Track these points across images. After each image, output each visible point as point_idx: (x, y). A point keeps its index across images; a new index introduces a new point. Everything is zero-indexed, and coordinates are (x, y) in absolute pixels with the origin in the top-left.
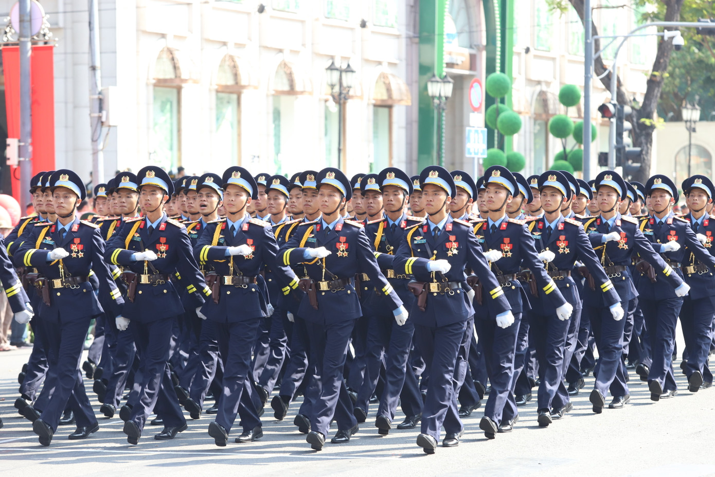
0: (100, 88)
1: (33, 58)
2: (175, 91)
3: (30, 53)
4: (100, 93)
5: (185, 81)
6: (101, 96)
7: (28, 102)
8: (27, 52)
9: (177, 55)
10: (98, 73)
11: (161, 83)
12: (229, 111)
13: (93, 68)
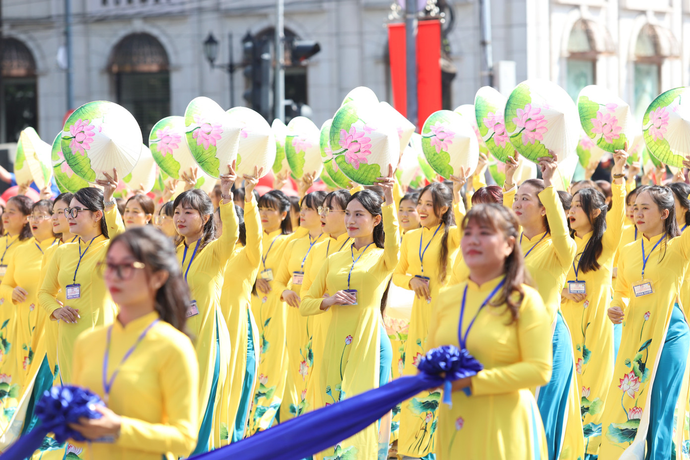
0: (490, 63)
1: (418, 36)
2: (589, 65)
3: (415, 32)
4: (491, 69)
5: (599, 53)
6: (492, 73)
7: (413, 81)
8: (412, 31)
9: (593, 27)
10: (489, 48)
11: (574, 56)
12: (649, 85)
13: (483, 44)
